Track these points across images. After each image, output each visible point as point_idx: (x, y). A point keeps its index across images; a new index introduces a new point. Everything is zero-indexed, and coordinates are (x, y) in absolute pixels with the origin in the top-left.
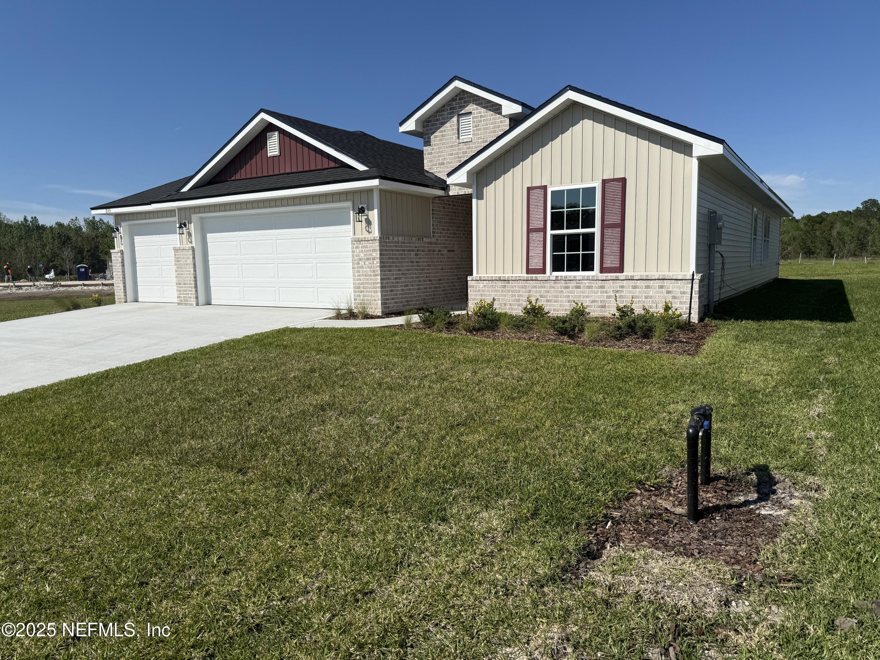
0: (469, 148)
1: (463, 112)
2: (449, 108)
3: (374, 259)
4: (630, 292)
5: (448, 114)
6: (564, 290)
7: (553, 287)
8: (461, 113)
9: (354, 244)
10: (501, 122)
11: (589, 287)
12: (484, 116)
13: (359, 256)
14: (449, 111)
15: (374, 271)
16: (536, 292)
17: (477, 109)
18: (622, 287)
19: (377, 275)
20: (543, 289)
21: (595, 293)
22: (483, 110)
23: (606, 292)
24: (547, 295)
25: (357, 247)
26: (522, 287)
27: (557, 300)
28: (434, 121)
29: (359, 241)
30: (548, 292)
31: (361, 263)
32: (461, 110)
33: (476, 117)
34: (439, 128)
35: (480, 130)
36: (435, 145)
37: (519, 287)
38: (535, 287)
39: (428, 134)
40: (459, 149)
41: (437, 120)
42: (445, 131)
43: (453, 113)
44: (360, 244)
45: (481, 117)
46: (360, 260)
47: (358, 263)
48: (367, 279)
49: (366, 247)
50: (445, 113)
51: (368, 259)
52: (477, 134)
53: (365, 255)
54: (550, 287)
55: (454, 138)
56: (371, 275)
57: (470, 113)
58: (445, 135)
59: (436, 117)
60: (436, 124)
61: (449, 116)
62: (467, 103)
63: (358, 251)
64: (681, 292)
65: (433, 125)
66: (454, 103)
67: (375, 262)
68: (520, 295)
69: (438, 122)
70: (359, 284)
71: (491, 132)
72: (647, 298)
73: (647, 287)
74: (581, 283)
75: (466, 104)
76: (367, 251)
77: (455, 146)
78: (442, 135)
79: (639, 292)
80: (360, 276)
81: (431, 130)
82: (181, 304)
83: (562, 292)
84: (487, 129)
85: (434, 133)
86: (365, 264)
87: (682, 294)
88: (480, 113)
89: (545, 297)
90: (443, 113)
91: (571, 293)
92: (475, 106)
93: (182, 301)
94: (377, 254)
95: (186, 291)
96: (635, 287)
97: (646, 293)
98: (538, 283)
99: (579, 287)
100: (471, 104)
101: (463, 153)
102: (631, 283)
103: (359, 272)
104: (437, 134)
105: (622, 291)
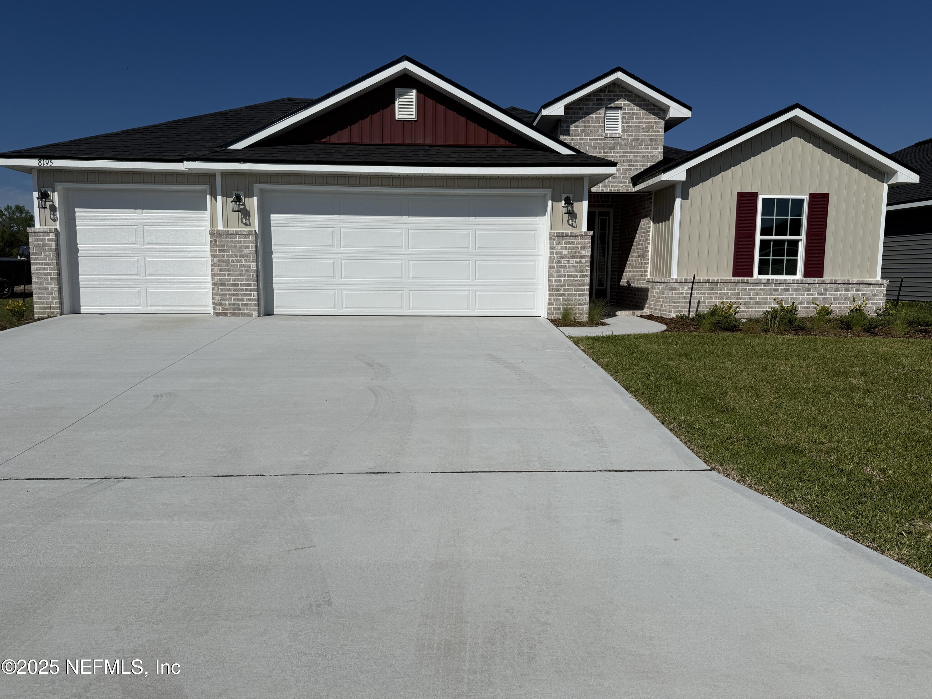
0: (618, 144)
1: (612, 105)
2: (595, 98)
3: (582, 257)
4: (832, 295)
5: (594, 104)
6: (773, 292)
7: (763, 290)
8: (610, 106)
9: (554, 239)
10: (656, 123)
11: (797, 290)
12: (637, 114)
13: (561, 253)
14: (595, 102)
15: (581, 271)
16: (746, 294)
17: (629, 105)
18: (826, 290)
19: (586, 276)
20: (752, 292)
21: (801, 295)
22: (636, 107)
23: (812, 295)
24: (757, 298)
25: (558, 244)
26: (731, 290)
27: (766, 302)
28: (576, 109)
29: (562, 236)
30: (758, 294)
31: (563, 262)
32: (611, 104)
33: (628, 114)
34: (582, 118)
35: (631, 127)
36: (575, 135)
37: (727, 289)
38: (745, 289)
39: (568, 122)
40: (605, 144)
41: (580, 109)
42: (589, 122)
43: (600, 104)
44: (563, 239)
45: (633, 114)
46: (562, 258)
47: (559, 262)
48: (571, 281)
49: (572, 243)
50: (591, 103)
51: (573, 257)
52: (628, 131)
53: (569, 253)
54: (760, 290)
55: (600, 131)
56: (576, 276)
57: (620, 108)
58: (589, 127)
59: (579, 105)
60: (578, 113)
61: (595, 107)
62: (618, 97)
63: (559, 248)
64: (872, 294)
65: (574, 113)
66: (602, 94)
67: (583, 261)
68: (729, 297)
69: (581, 111)
70: (558, 286)
71: (644, 132)
72: (846, 300)
73: (847, 290)
74: (790, 286)
75: (616, 98)
76: (573, 248)
77: (601, 140)
78: (585, 126)
79: (840, 294)
80: (560, 276)
81: (571, 118)
82: (225, 314)
83: (771, 294)
84: (639, 127)
85: (575, 122)
86: (568, 263)
87: (873, 296)
88: (632, 109)
89: (754, 299)
90: (588, 102)
91: (780, 295)
92: (627, 102)
93: (227, 309)
94: (587, 252)
95: (237, 295)
96: (836, 290)
97: (845, 296)
98: (748, 286)
99: (788, 290)
100: (623, 99)
101: (610, 148)
102: (834, 287)
103: (559, 271)
104: (579, 123)
105: (825, 293)
